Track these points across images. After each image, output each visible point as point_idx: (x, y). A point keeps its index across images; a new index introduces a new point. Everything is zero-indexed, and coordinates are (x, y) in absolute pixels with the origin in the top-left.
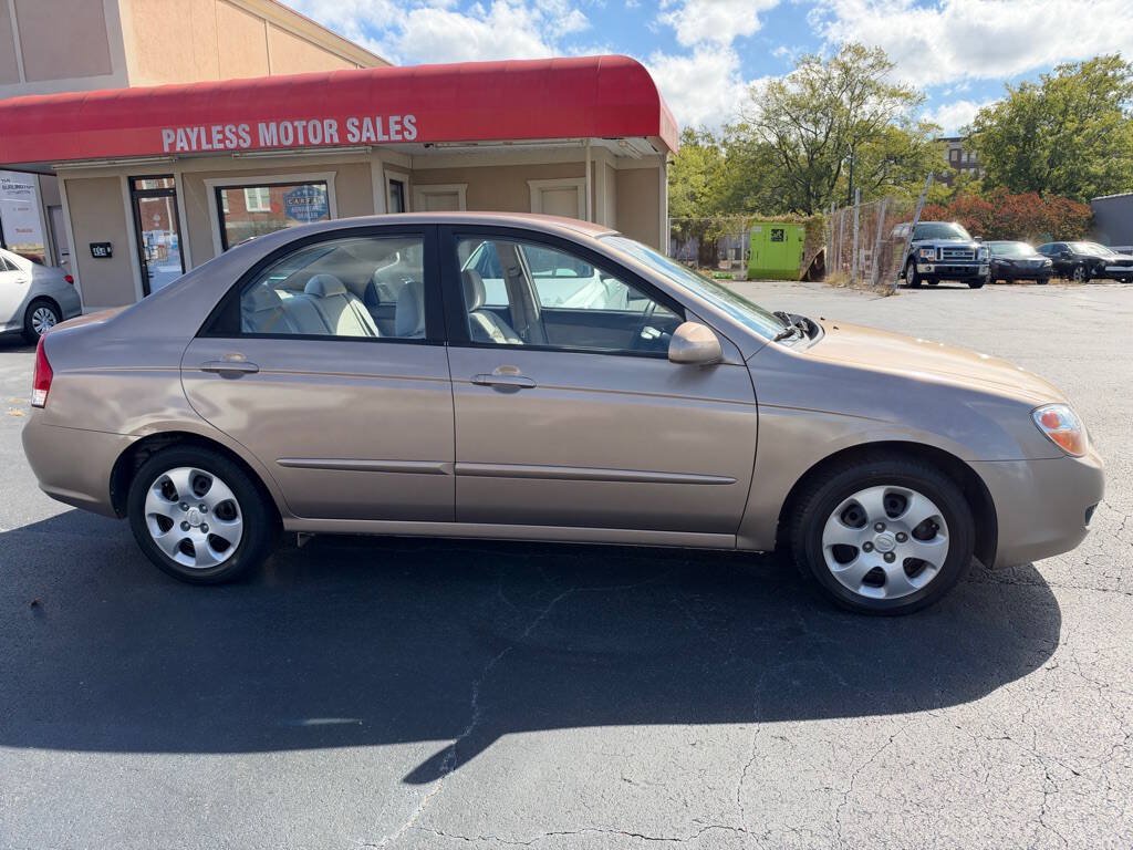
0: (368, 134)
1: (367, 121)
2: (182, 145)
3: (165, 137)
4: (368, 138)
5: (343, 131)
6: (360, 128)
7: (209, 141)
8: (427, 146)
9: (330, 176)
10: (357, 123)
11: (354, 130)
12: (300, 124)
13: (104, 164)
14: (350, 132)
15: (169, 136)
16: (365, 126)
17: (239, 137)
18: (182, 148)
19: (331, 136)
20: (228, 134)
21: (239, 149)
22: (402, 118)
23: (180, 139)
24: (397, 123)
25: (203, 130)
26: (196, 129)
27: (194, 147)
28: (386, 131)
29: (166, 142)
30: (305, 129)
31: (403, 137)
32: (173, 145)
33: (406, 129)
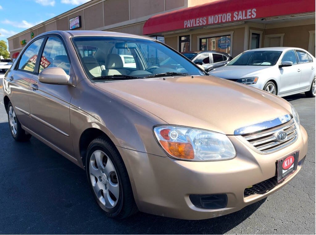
0: (240, 17)
1: (240, 12)
2: (189, 25)
3: (185, 23)
4: (240, 18)
5: (232, 17)
6: (238, 15)
7: (195, 23)
8: (262, 20)
9: (232, 33)
10: (237, 14)
11: (236, 16)
12: (220, 16)
13: (172, 32)
14: (234, 17)
15: (186, 23)
16: (239, 14)
17: (203, 21)
18: (189, 26)
19: (229, 19)
20: (200, 21)
21: (203, 25)
22: (252, 10)
23: (188, 24)
24: (250, 12)
25: (194, 20)
26: (192, 20)
27: (192, 26)
28: (246, 16)
29: (185, 24)
30: (222, 17)
31: (251, 17)
32: (186, 26)
33: (253, 14)
